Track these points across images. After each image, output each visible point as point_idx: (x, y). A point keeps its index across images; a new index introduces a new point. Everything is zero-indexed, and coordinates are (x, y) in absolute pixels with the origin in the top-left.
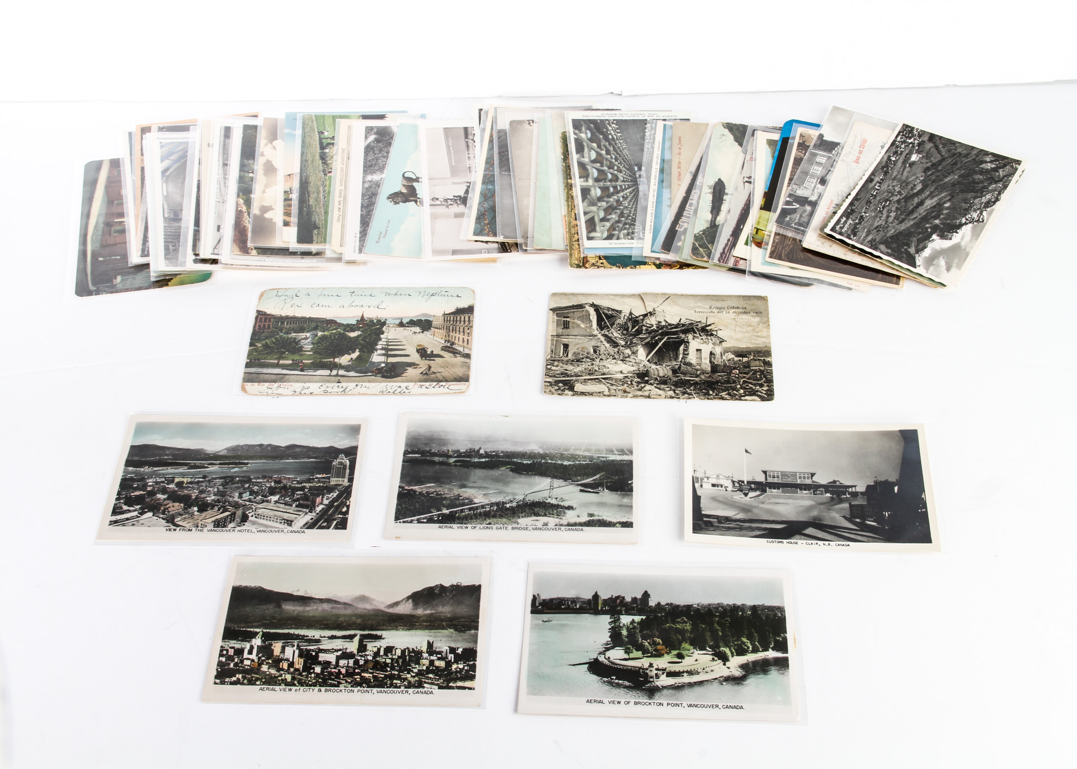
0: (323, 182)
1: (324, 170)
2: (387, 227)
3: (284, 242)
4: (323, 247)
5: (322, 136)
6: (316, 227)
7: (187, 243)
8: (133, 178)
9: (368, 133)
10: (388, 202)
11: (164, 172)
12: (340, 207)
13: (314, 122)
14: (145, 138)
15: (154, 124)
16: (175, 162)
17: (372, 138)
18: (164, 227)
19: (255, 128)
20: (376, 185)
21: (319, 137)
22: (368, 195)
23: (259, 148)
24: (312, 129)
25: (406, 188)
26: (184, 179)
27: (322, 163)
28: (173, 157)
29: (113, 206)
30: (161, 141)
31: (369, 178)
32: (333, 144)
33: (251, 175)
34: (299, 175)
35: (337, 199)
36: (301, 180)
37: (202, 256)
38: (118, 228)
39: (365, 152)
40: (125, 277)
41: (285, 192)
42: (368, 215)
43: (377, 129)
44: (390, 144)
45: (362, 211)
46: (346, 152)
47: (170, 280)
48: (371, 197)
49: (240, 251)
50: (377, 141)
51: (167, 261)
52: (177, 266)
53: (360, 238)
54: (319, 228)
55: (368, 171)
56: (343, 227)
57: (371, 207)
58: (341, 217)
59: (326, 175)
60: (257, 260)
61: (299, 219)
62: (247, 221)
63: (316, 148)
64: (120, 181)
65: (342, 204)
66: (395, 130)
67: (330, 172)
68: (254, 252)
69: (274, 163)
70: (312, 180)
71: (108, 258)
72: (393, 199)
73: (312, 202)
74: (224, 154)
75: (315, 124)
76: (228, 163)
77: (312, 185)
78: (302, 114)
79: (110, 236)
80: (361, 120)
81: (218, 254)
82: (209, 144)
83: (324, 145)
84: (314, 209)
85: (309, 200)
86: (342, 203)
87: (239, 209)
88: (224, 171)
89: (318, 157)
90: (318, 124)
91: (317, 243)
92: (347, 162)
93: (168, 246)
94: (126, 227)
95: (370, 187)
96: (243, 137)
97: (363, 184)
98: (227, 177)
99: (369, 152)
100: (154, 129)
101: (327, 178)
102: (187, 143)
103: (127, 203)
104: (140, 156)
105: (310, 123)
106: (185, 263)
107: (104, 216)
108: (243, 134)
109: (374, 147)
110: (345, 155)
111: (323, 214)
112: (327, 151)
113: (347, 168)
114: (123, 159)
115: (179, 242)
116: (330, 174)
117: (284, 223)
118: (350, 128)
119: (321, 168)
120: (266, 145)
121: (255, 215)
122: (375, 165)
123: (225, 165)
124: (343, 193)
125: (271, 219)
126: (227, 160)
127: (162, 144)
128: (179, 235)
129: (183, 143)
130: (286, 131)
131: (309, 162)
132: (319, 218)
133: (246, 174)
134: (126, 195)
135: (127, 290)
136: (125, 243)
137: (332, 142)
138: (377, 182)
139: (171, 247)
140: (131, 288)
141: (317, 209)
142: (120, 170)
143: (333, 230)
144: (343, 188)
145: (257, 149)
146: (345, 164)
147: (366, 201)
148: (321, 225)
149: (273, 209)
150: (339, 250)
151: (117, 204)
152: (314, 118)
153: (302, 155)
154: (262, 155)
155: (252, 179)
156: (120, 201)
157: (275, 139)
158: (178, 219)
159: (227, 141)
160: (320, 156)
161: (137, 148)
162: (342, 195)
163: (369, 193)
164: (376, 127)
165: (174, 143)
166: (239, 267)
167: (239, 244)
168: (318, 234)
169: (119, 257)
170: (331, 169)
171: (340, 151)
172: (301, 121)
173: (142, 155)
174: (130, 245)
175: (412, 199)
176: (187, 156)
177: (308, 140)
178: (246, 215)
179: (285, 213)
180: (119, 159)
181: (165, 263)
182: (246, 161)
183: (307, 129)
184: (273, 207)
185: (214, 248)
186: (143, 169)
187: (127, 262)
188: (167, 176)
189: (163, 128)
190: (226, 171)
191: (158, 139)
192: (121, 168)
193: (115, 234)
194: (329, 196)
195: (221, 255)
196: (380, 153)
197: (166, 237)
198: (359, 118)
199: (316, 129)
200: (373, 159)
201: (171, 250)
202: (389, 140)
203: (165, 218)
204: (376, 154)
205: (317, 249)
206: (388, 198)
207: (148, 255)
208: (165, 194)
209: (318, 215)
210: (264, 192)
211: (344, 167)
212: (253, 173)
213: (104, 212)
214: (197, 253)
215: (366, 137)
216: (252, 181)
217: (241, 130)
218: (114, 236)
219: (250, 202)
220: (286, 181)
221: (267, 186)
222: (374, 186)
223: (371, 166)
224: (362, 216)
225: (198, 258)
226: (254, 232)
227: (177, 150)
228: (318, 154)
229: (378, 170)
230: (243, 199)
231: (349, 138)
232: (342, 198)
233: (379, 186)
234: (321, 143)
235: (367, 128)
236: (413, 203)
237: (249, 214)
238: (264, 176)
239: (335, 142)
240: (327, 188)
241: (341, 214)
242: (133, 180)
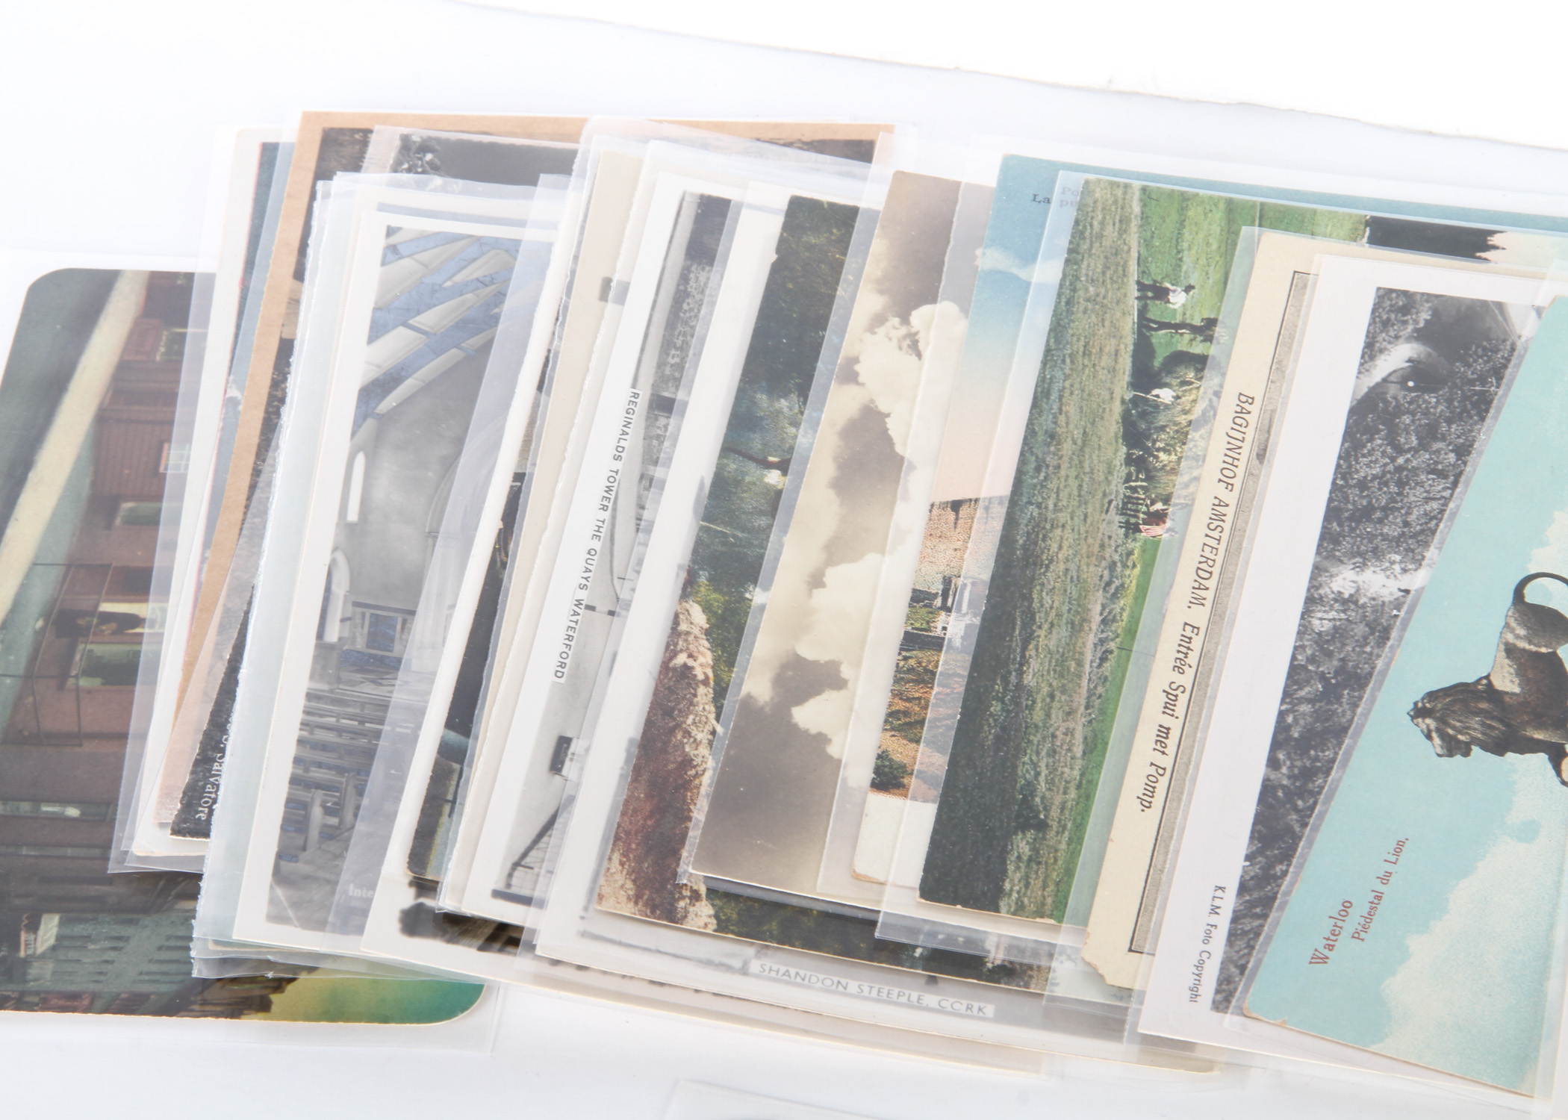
0: (1112, 566)
1: (1128, 500)
2: (1385, 878)
3: (857, 877)
4: (1044, 937)
5: (1155, 311)
6: (1031, 820)
7: (398, 800)
8: (234, 393)
9: (1386, 324)
10: (1413, 733)
11: (373, 391)
12: (1167, 721)
13: (1134, 226)
14: (327, 195)
15: (386, 119)
16: (436, 343)
17: (1399, 355)
18: (310, 696)
19: (844, 218)
20: (1372, 627)
21: (1142, 312)
22: (1322, 677)
23: (842, 332)
24: (1115, 256)
25: (1521, 672)
26: (459, 442)
27: (1129, 460)
28: (428, 319)
29: (109, 526)
30: (395, 221)
31: (1344, 580)
32: (1200, 362)
33: (773, 477)
34: (1000, 512)
35: (1162, 674)
36: (1007, 540)
37: (446, 902)
38: (105, 650)
39: (1349, 434)
40: (79, 929)
41: (919, 598)
42: (1302, 793)
43: (1435, 313)
44: (1481, 406)
45: (1273, 763)
46: (1252, 419)
47: (279, 985)
48: (1331, 693)
49: (637, 898)
50: (1419, 375)
51: (280, 892)
52: (320, 925)
53: (1236, 919)
54: (1042, 826)
55: (1346, 545)
56: (1163, 839)
57: (1322, 746)
58: (1163, 782)
59: (1132, 529)
60: (708, 963)
61: (953, 763)
62: (702, 736)
63: (1113, 371)
64: (170, 398)
65: (1180, 709)
66: (1524, 327)
67: (1158, 518)
68: (703, 913)
69: (894, 427)
70: (1061, 545)
71: (25, 807)
72: (1442, 721)
73: (1035, 673)
74: (667, 345)
75: (1133, 239)
76: (680, 396)
77: (1052, 577)
78: (1084, 177)
79: (61, 687)
80: (1364, 248)
81: (526, 901)
82: (607, 283)
83: (1157, 363)
84: (1038, 715)
85: (1024, 661)
86: (1183, 699)
87: (681, 659)
88: (647, 437)
89: (1112, 425)
90: (1147, 243)
91: (1019, 910)
92: (1249, 474)
93: (305, 806)
94: (145, 648)
95: (1339, 633)
96: (776, 269)
97: (1306, 614)
98: (658, 472)
99: (1371, 432)
100: (382, 147)
101: (1136, 546)
102: (511, 249)
103: (176, 521)
104: (289, 282)
105: (1111, 234)
106: (364, 913)
107: (54, 574)
108: (783, 246)
109: (1399, 411)
110: (1250, 433)
111: (1078, 750)
112: (1165, 395)
113: (1244, 507)
114: (210, 279)
115: (360, 792)
116: (1157, 530)
117: (877, 771)
118: (1299, 283)
119: (1117, 488)
120: (879, 320)
121: (748, 705)
122: (1386, 510)
123: (663, 406)
124: (1197, 644)
125: (822, 739)
126: (677, 382)
127: (394, 239)
128: (370, 754)
129: (495, 243)
130: (989, 259)
131: (1067, 447)
132: (1053, 770)
133: (753, 471)
134: (182, 480)
135: (69, 1002)
136: (123, 737)
137: (1198, 348)
138: (1379, 607)
139: (317, 812)
140: (94, 996)
141: (1056, 715)
142: (183, 337)
143: (1111, 848)
144: (1200, 616)
145: (830, 337)
146: (1237, 482)
147: (1305, 708)
148: (1055, 813)
149: (840, 684)
150: (1120, 969)
151: (133, 520)
152: (1137, 208)
153: (1035, 404)
154: (850, 376)
155: (774, 500)
156: (146, 507)
157: (929, 296)
158: (381, 661)
159: (699, 275)
160: (1127, 420)
161: (284, 233)
162: (1193, 658)
163: (1328, 667)
164: (1428, 297)
165: (456, 238)
166: (614, 984)
167: (639, 860)
168: (1034, 859)
169: (73, 812)
170: (1166, 500)
171: (1227, 408)
172: (1071, 214)
173: (299, 274)
174: (140, 757)
175: (1539, 735)
176: (496, 319)
177: (1081, 323)
178: (704, 695)
179: (892, 715)
180: (190, 277)
181: (273, 901)
182: (762, 398)
183: (1093, 265)
184: (846, 672)
185: (516, 865)
186: (286, 348)
187: (107, 846)
188: (381, 417)
189: (424, 147)
190: (660, 439)
191: (383, 208)
192: (190, 330)
193: (84, 682)
194: (1126, 650)
195: (541, 904)
196: (1423, 446)
197: (309, 754)
198: (1353, 238)
199: (1133, 268)
200: (1382, 480)
201: (314, 833)
202: (1482, 380)
203: (323, 648)
204: (1400, 450)
205: (1014, 946)
206: (1419, 712)
207: (202, 830)
208: (353, 516)
209: (1052, 753)
210: (816, 581)
211: (1231, 498)
212: (783, 467)
213: (60, 551)
214: (429, 876)
215: (1371, 350)
216: (773, 512)
217: (773, 226)
218: (77, 689)
219: (740, 629)
220: (933, 534)
221: (838, 550)
222: (1360, 629)
223: (1365, 514)
224: (1267, 789)
225: (429, 902)
226: (720, 800)
227: (459, 278)
228: (1117, 408)
229: (1396, 542)
230: (707, 608)
231: (1286, 338)
232: (1190, 673)
233: (1384, 635)
234: (1143, 349)
235: (1384, 295)
236: (1541, 759)
237: (720, 693)
238: (831, 494)
239: (1212, 350)
240: (1125, 601)
241: (1167, 762)
242: (230, 403)
